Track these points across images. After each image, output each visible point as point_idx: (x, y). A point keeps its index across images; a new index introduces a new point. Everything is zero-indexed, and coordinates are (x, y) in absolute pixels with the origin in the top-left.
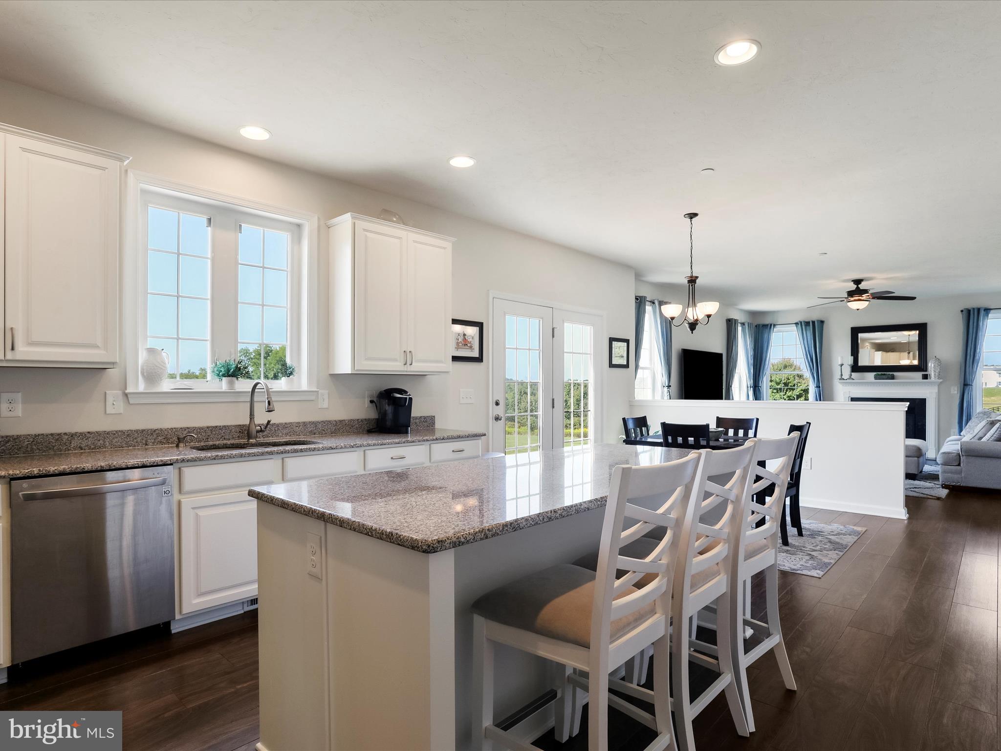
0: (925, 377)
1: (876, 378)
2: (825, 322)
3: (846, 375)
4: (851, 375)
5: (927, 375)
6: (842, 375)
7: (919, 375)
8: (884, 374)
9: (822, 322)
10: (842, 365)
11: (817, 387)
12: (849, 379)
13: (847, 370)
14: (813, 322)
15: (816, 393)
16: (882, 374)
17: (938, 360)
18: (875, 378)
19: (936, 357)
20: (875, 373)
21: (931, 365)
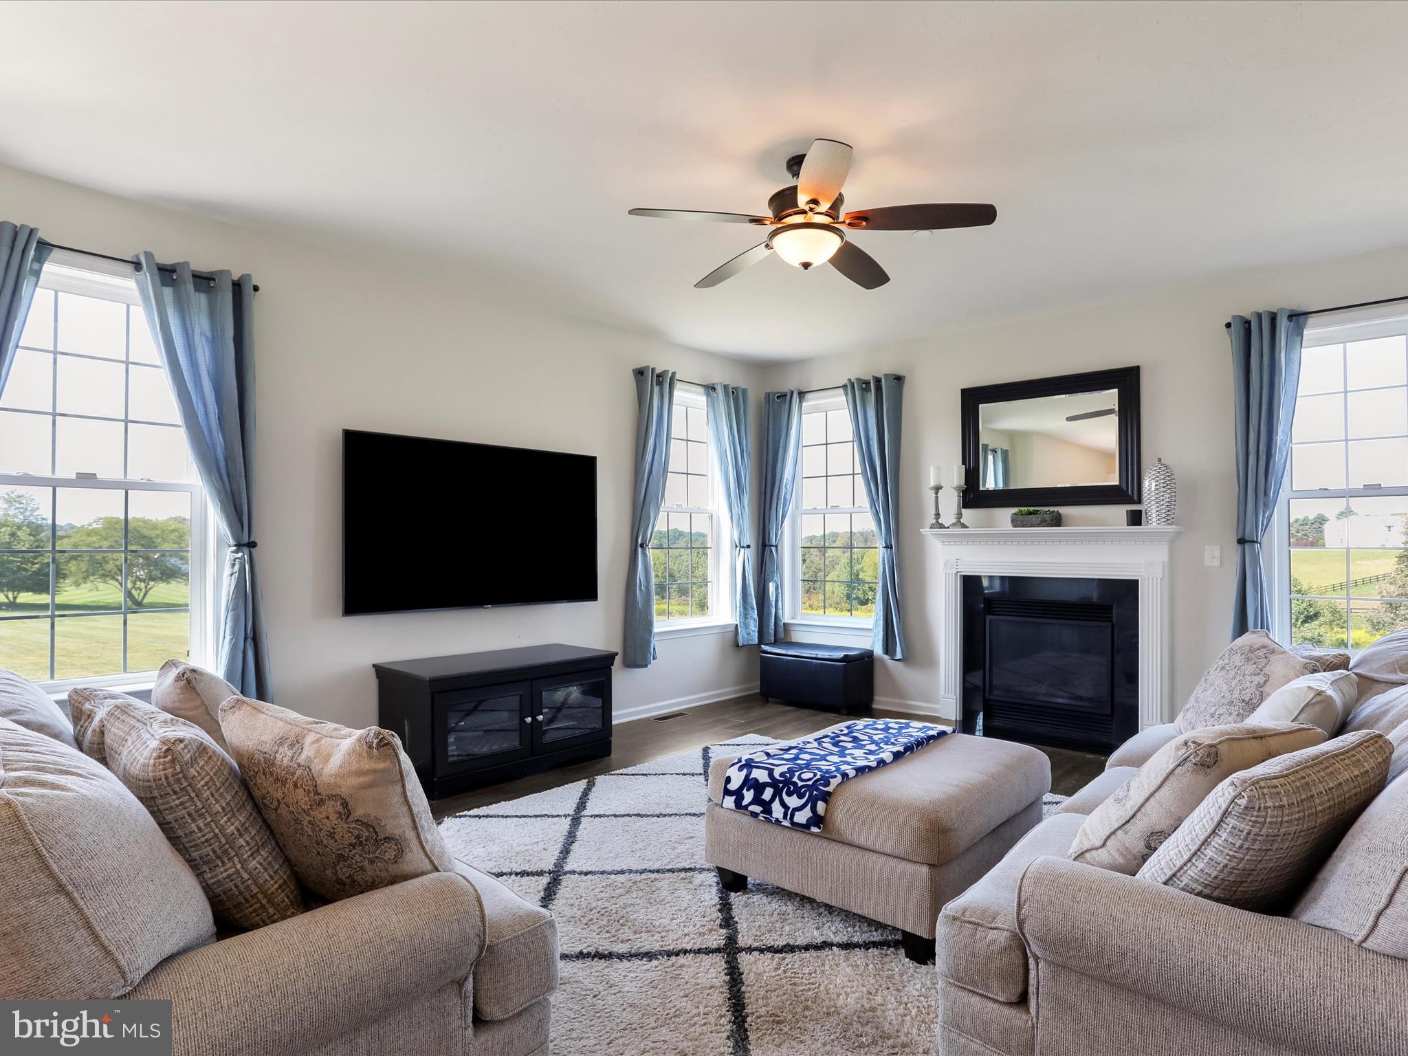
0: (1135, 519)
1: (1016, 522)
2: (906, 379)
3: (948, 518)
4: (960, 515)
5: (1141, 511)
6: (938, 515)
7: (1119, 512)
8: (1035, 513)
9: (899, 379)
10: (938, 489)
11: (886, 547)
12: (954, 525)
13: (950, 501)
14: (878, 381)
15: (884, 564)
16: (1030, 513)
17: (1166, 470)
18: (1012, 521)
19: (1160, 460)
20: (1015, 510)
21: (1149, 485)
